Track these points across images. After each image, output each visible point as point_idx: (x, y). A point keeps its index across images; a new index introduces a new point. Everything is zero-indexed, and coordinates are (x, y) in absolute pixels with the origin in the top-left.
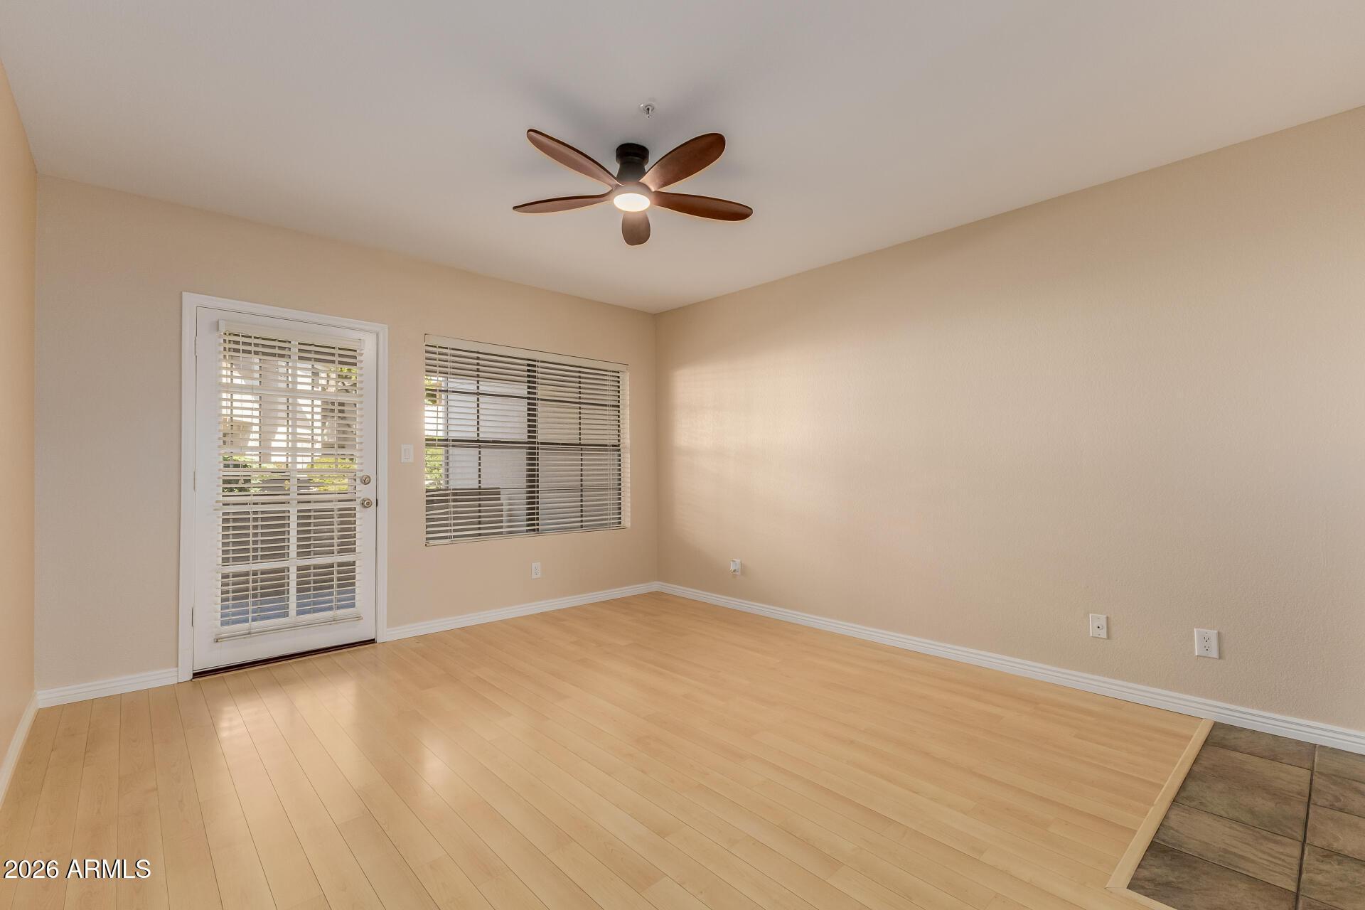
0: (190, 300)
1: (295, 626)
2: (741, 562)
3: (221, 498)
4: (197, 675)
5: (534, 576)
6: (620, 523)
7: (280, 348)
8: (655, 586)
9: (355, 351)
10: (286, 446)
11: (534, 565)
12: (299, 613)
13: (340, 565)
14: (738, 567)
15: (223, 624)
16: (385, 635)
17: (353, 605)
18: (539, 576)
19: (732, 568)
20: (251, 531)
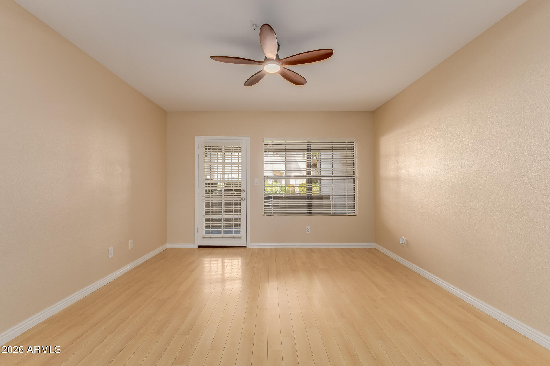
0: (197, 138)
1: (223, 237)
2: (406, 239)
3: (204, 196)
4: (199, 247)
5: (307, 232)
6: (354, 213)
7: (218, 149)
8: (373, 245)
9: (240, 147)
10: (217, 180)
11: (307, 227)
12: (224, 233)
13: (235, 219)
14: (404, 242)
15: (205, 233)
16: (250, 245)
17: (240, 233)
18: (310, 232)
19: (401, 242)
20: (211, 206)
